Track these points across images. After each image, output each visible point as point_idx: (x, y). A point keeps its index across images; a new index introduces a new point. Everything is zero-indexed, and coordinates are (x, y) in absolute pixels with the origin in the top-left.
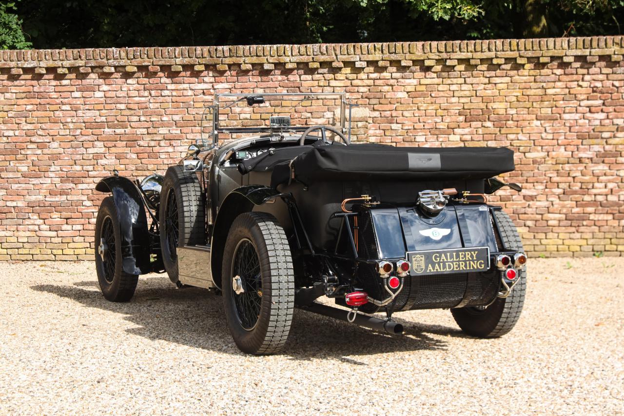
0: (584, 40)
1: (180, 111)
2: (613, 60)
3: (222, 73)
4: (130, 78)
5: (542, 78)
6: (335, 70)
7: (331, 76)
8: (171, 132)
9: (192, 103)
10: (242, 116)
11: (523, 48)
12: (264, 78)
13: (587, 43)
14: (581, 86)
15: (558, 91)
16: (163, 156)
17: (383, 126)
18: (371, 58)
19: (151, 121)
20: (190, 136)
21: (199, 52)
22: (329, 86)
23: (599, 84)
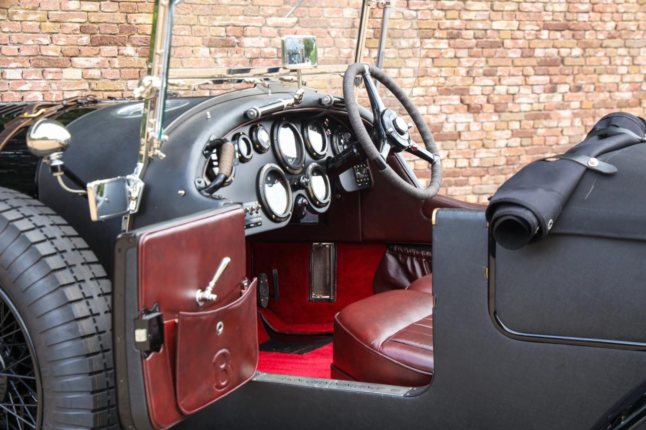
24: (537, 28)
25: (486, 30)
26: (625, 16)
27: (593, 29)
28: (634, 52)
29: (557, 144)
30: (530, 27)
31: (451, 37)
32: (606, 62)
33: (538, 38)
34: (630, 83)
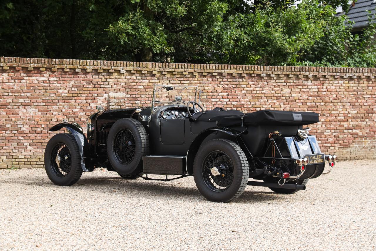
0: (222, 66)
1: (31, 91)
2: (233, 75)
3: (53, 72)
4: (4, 73)
5: (203, 82)
6: (110, 74)
7: (108, 77)
8: (25, 101)
9: (37, 87)
10: (63, 94)
11: (196, 68)
12: (75, 76)
13: (223, 67)
14: (219, 86)
15: (210, 88)
16: (20, 114)
17: (132, 102)
18: (128, 69)
19: (15, 96)
20: (36, 104)
21: (43, 61)
22: (106, 81)
23: (226, 86)
24: (307, 96)
25: (290, 97)
26: (340, 93)
27: (328, 97)
28: (343, 104)
29: (316, 132)
30: (305, 96)
31: (277, 99)
32: (334, 107)
33: (308, 99)
34: (343, 114)
